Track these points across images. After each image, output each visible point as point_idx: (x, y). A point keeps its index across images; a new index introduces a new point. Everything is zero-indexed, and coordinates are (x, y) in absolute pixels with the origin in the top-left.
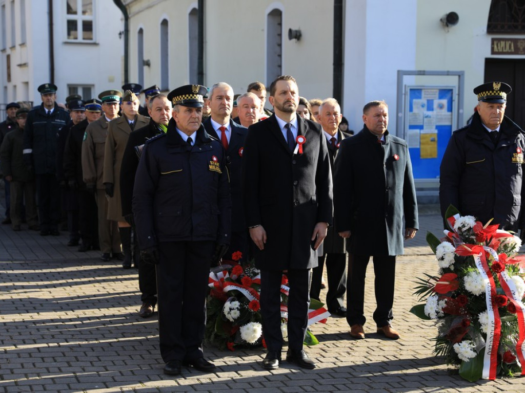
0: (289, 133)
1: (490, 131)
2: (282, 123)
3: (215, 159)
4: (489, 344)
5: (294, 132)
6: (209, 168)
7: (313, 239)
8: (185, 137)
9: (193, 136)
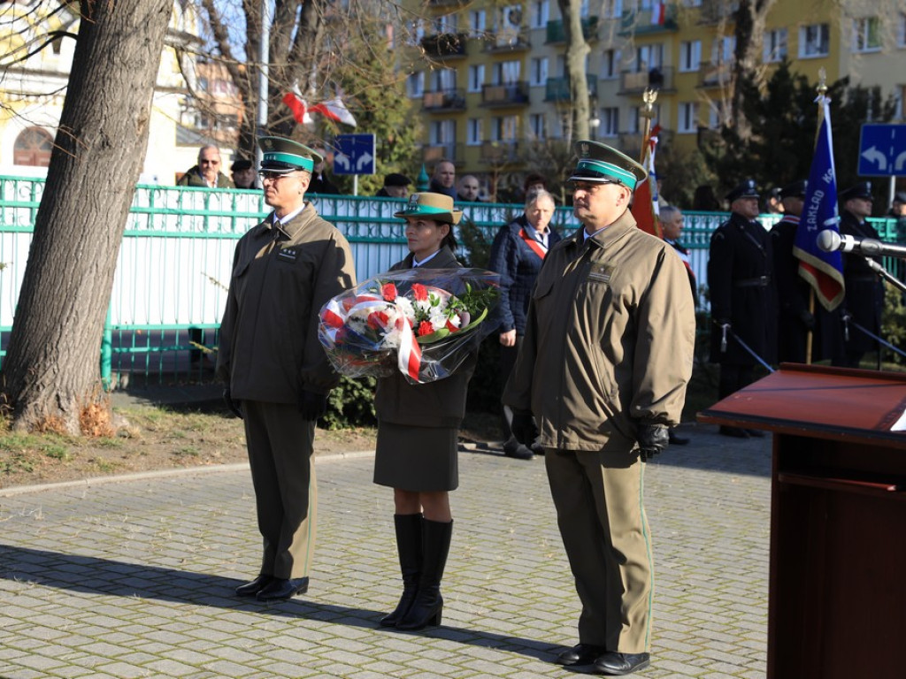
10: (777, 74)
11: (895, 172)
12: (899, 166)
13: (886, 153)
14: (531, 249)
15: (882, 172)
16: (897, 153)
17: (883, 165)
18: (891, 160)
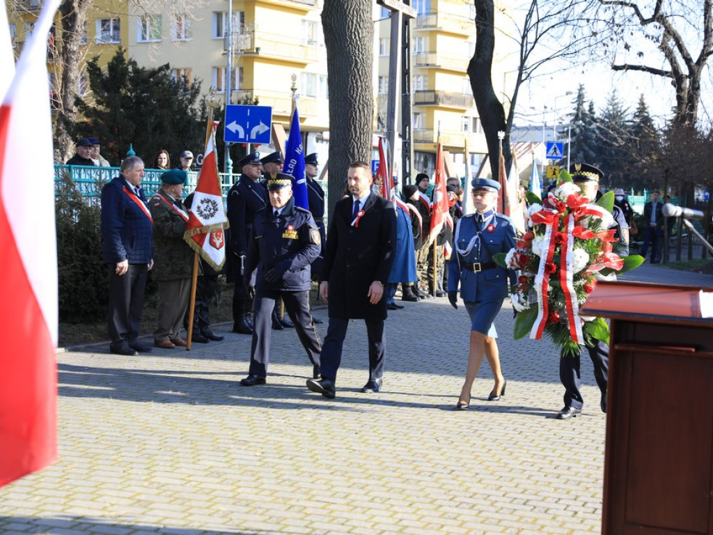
10: (115, 58)
11: (250, 140)
12: (253, 136)
13: (244, 127)
14: (133, 201)
15: (241, 140)
16: (252, 127)
17: (242, 135)
18: (248, 132)
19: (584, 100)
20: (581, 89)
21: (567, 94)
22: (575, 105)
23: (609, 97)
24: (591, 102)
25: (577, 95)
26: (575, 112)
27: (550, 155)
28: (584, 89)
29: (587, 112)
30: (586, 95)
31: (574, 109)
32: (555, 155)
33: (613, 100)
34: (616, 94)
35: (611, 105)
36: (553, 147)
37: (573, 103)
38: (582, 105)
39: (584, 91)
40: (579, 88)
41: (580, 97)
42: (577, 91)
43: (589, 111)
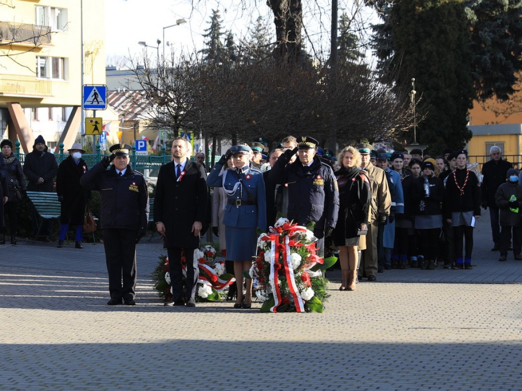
0: (179, 170)
1: (304, 166)
2: (176, 164)
3: (134, 184)
4: (273, 290)
5: (182, 169)
6: (129, 188)
7: (192, 231)
8: (118, 172)
9: (123, 172)
19: (221, 31)
20: (215, 17)
21: (178, 24)
22: (209, 39)
23: (252, 27)
24: (230, 34)
25: (209, 26)
26: (208, 47)
27: (89, 104)
28: (219, 17)
29: (226, 48)
30: (222, 25)
31: (207, 44)
32: (95, 103)
33: (259, 31)
34: (261, 22)
35: (255, 37)
36: (93, 93)
37: (205, 36)
38: (217, 38)
39: (219, 20)
40: (212, 16)
41: (215, 27)
42: (210, 20)
43: (227, 46)
